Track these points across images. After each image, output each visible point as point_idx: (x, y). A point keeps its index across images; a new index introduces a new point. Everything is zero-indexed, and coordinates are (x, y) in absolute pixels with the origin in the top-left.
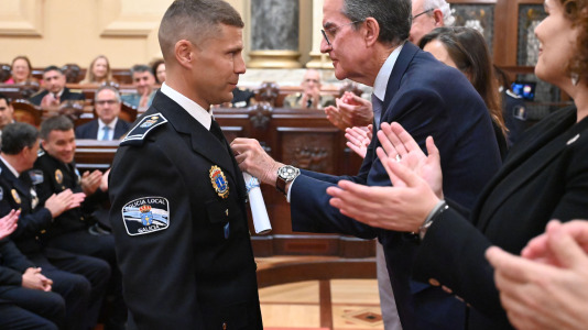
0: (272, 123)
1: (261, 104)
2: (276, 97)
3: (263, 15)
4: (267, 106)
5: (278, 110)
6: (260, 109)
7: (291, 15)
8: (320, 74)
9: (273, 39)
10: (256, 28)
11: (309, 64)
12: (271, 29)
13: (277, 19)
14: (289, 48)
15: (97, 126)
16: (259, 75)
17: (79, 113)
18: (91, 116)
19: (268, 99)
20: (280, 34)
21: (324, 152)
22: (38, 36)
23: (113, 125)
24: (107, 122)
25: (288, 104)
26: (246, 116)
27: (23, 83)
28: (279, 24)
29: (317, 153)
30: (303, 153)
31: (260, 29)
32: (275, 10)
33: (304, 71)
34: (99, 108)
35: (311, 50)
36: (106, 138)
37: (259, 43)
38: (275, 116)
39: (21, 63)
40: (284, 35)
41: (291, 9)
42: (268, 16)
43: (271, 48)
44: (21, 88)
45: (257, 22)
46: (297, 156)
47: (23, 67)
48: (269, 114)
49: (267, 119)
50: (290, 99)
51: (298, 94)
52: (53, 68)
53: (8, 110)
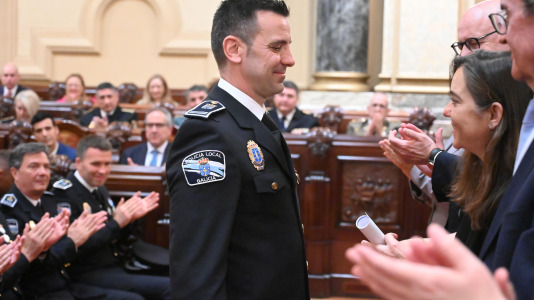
0: (331, 151)
1: (321, 129)
2: (340, 123)
3: (329, 34)
4: (327, 132)
5: (341, 137)
6: (320, 135)
7: (360, 35)
8: (389, 98)
9: (339, 60)
10: (321, 48)
11: (378, 87)
12: (337, 49)
13: (344, 39)
14: (356, 70)
15: (146, 149)
16: (323, 98)
17: (126, 135)
18: (139, 139)
19: (331, 125)
20: (346, 55)
21: (388, 184)
22: (96, 54)
23: (162, 149)
24: (156, 146)
25: (352, 129)
26: (304, 143)
27: (76, 103)
28: (347, 43)
29: (381, 185)
30: (365, 185)
31: (325, 48)
32: (342, 28)
33: (371, 94)
34: (149, 131)
35: (380, 71)
36: (153, 163)
37: (324, 64)
38: (335, 143)
39: (74, 81)
40: (352, 56)
41: (360, 28)
42: (334, 36)
43: (337, 69)
44: (73, 108)
45: (323, 41)
46: (358, 187)
47: (76, 85)
48: (329, 141)
49: (327, 146)
50: (355, 124)
51: (363, 120)
52: (107, 86)
53: (54, 131)
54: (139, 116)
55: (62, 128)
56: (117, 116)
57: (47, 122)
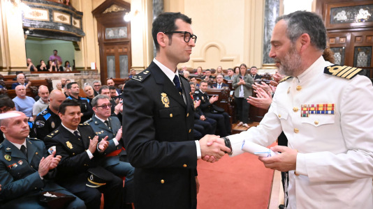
9: (269, 61)
15: (217, 84)
16: (265, 71)
22: (204, 61)
24: (220, 83)
31: (265, 58)
34: (217, 80)
36: (219, 87)
37: (265, 62)
39: (199, 68)
43: (269, 63)
47: (200, 70)
52: (208, 70)
53: (196, 81)
54: (215, 78)
55: (198, 80)
56: (211, 77)
57: (194, 78)
